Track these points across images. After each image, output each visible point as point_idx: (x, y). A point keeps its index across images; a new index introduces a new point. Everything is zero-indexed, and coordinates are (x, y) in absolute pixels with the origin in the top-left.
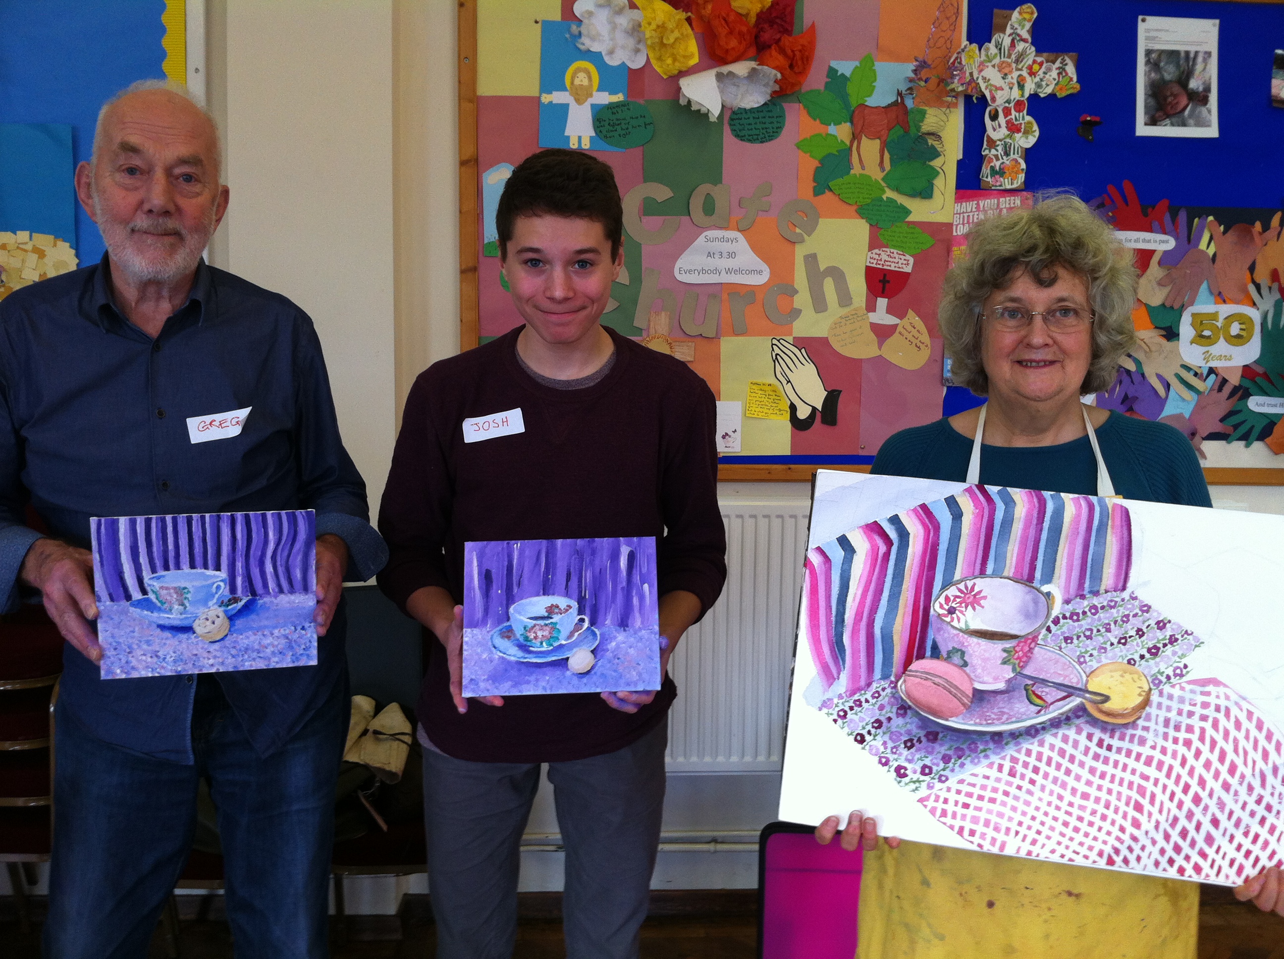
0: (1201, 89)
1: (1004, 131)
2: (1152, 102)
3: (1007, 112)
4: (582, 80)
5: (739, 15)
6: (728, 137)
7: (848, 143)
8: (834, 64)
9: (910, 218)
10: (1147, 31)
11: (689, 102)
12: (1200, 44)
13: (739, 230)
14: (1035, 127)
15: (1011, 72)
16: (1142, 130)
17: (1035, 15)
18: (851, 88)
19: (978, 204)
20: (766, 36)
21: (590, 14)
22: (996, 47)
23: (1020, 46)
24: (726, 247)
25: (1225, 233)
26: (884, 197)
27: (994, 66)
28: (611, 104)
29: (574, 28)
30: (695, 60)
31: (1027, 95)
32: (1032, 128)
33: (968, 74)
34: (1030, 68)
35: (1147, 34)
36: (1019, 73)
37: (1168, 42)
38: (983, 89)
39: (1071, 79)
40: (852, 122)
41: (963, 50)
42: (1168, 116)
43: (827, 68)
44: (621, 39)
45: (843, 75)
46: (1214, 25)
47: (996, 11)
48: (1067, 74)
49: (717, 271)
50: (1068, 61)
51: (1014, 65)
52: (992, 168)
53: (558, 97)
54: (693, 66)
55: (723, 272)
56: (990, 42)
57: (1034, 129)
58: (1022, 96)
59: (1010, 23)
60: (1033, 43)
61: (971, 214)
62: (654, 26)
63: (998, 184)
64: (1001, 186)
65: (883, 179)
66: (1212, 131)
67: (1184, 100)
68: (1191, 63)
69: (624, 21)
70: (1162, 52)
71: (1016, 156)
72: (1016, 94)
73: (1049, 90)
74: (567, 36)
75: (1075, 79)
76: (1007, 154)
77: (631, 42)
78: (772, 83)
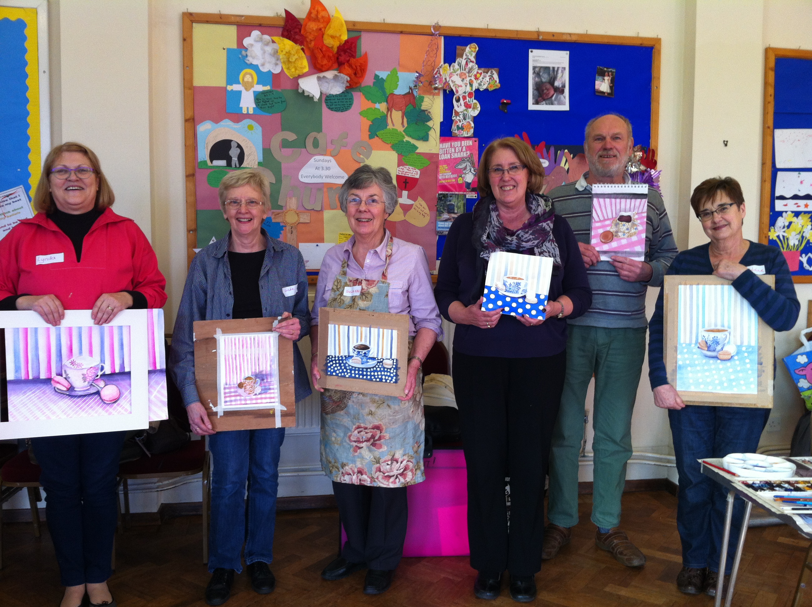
0: (560, 86)
1: (463, 108)
2: (536, 92)
3: (464, 98)
4: (248, 78)
5: (327, 47)
6: (325, 109)
7: (386, 113)
8: (377, 73)
9: (418, 151)
10: (534, 57)
11: (303, 91)
12: (559, 63)
13: (332, 156)
14: (478, 106)
15: (466, 78)
16: (532, 107)
17: (477, 49)
18: (386, 85)
19: (451, 144)
20: (342, 58)
21: (252, 45)
22: (458, 65)
23: (470, 65)
24: (325, 164)
25: (573, 158)
26: (405, 140)
27: (457, 75)
28: (263, 91)
29: (244, 53)
30: (306, 70)
31: (474, 89)
32: (476, 106)
33: (444, 79)
34: (475, 76)
35: (534, 59)
36: (470, 78)
37: (544, 63)
38: (452, 87)
39: (496, 81)
40: (387, 102)
41: (441, 67)
42: (544, 100)
43: (374, 75)
44: (268, 58)
45: (382, 78)
46: (567, 54)
47: (458, 47)
48: (494, 79)
49: (320, 177)
50: (494, 72)
51: (467, 74)
52: (458, 126)
53: (236, 87)
54: (305, 73)
55: (324, 177)
56: (455, 63)
57: (478, 107)
58: (472, 90)
59: (465, 53)
60: (476, 63)
61: (448, 149)
62: (284, 53)
63: (461, 134)
64: (462, 135)
65: (404, 131)
66: (566, 107)
67: (552, 92)
68: (555, 73)
69: (269, 49)
70: (541, 67)
71: (469, 120)
72: (468, 89)
73: (485, 87)
74: (240, 56)
75: (498, 81)
76: (465, 119)
77: (273, 60)
78: (345, 82)
